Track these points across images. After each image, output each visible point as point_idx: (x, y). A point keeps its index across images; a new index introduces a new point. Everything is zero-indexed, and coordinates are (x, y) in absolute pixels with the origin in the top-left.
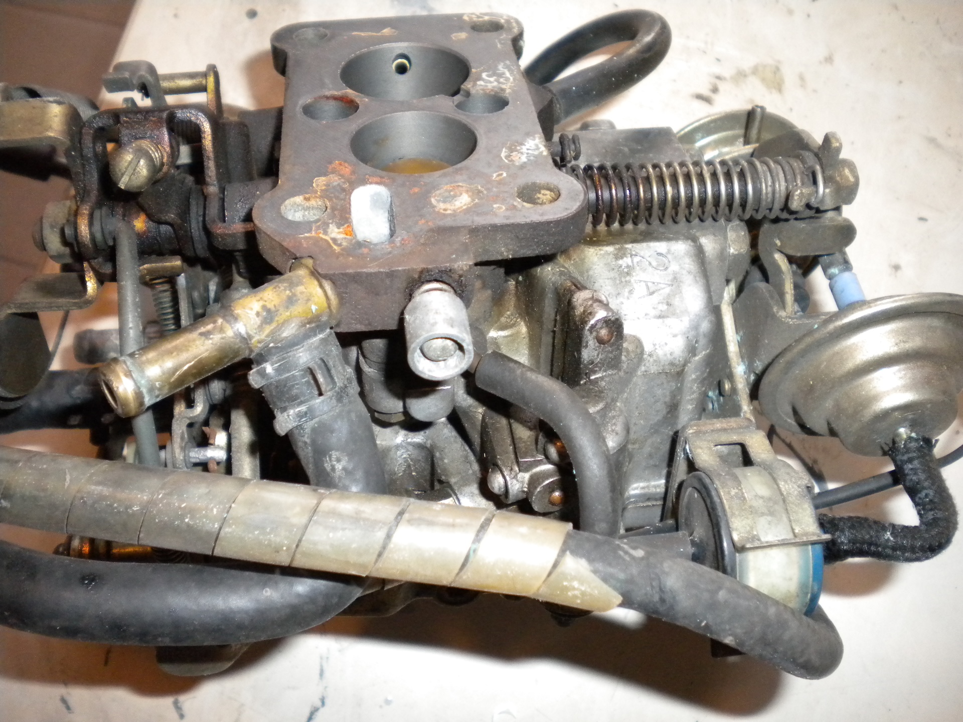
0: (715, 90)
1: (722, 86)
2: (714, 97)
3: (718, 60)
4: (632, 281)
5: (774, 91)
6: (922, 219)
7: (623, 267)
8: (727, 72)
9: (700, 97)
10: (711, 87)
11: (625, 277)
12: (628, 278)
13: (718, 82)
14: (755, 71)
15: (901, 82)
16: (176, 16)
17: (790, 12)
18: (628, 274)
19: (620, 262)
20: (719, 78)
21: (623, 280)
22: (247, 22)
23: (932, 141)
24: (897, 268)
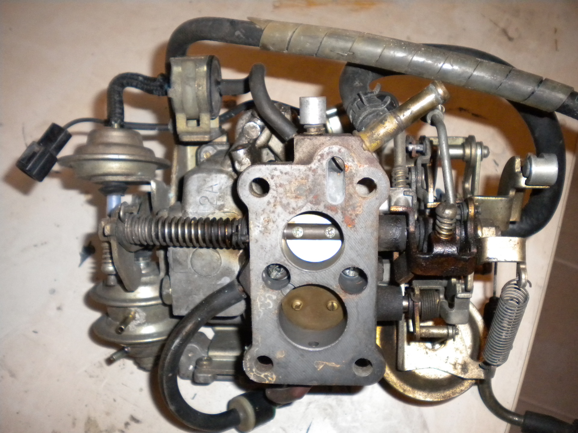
0: (127, 424)
1: (122, 426)
2: (128, 420)
4: (219, 193)
6: (35, 332)
7: (222, 200)
10: (129, 427)
11: (222, 195)
12: (220, 195)
13: (124, 430)
15: (18, 413)
18: (220, 197)
19: (222, 203)
21: (223, 194)
23: (13, 375)
24: (59, 308)
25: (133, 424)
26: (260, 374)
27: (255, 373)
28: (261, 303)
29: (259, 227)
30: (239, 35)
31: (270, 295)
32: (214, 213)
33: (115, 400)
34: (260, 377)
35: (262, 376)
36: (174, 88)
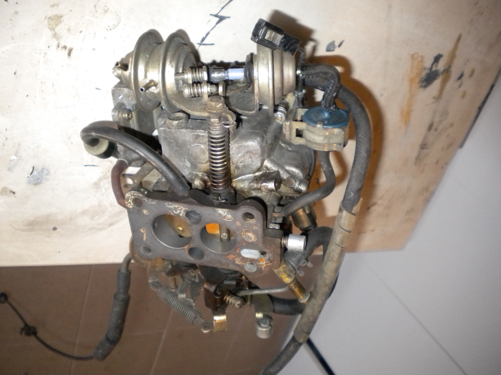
0: (65, 47)
1: (62, 44)
2: (68, 47)
3: (49, 47)
5: (62, 19)
8: (55, 43)
9: (69, 54)
10: (64, 49)
13: (60, 47)
14: (52, 29)
16: (59, 252)
17: (16, 13)
20: (58, 46)
22: (59, 230)
25: (67, 52)
26: (131, 200)
27: (131, 197)
28: (176, 207)
29: (224, 213)
30: (351, 195)
31: (182, 213)
32: (233, 164)
33: (81, 32)
34: (129, 200)
35: (130, 201)
36: (323, 130)
